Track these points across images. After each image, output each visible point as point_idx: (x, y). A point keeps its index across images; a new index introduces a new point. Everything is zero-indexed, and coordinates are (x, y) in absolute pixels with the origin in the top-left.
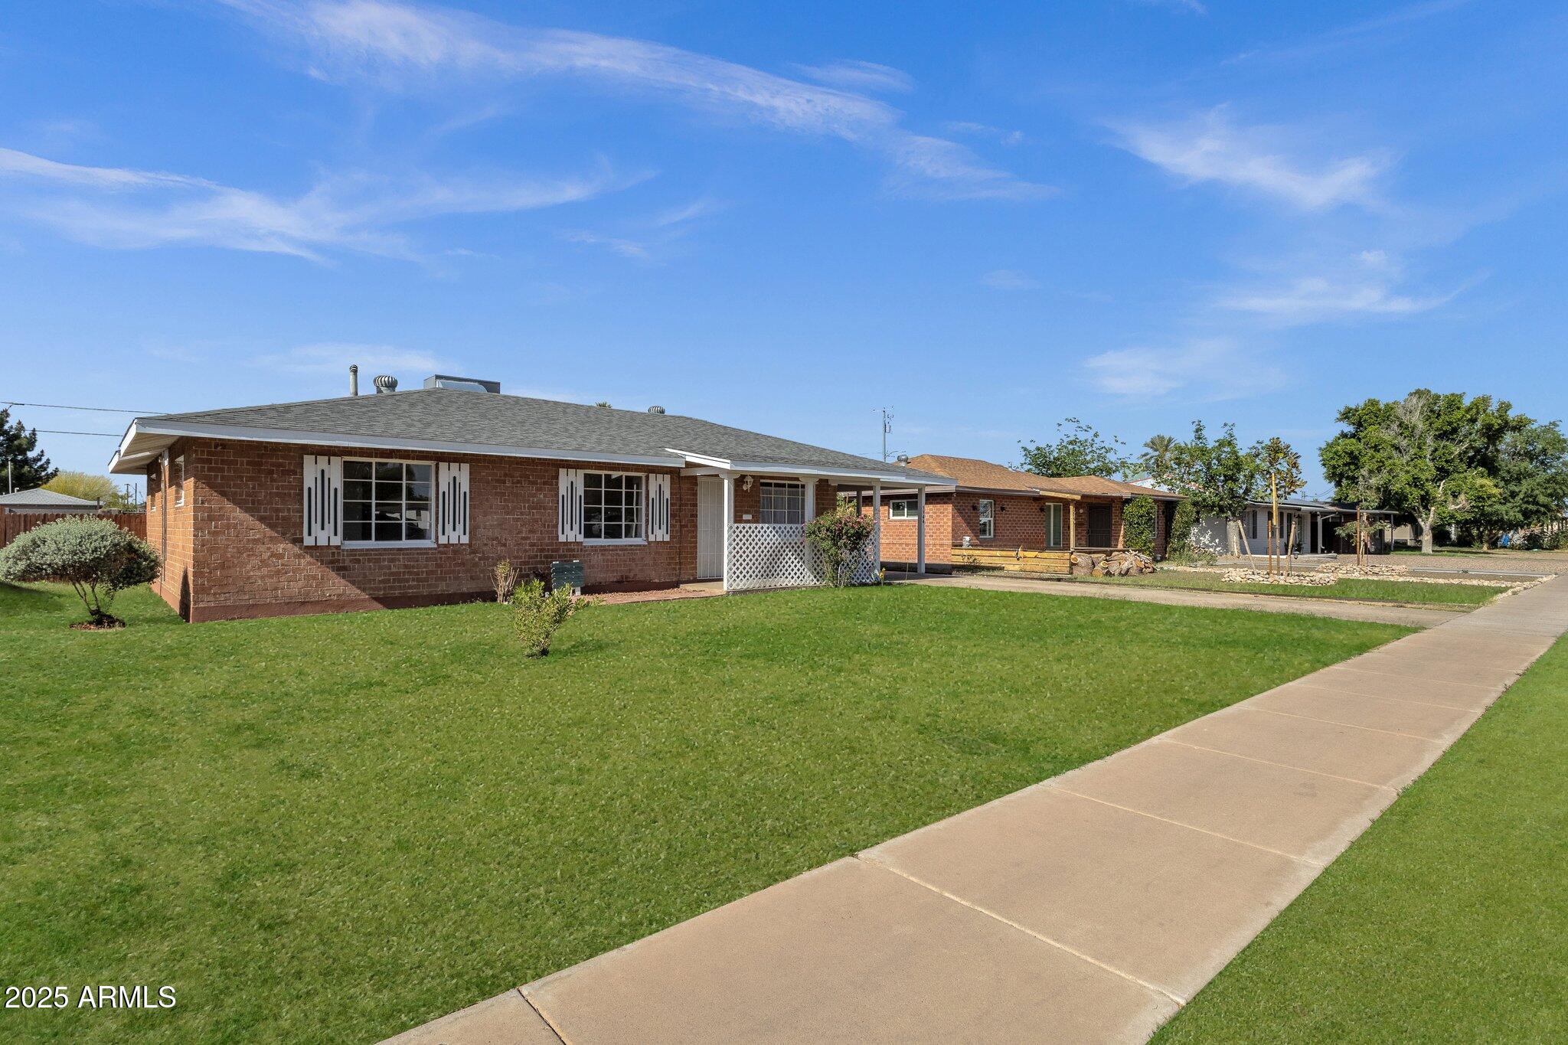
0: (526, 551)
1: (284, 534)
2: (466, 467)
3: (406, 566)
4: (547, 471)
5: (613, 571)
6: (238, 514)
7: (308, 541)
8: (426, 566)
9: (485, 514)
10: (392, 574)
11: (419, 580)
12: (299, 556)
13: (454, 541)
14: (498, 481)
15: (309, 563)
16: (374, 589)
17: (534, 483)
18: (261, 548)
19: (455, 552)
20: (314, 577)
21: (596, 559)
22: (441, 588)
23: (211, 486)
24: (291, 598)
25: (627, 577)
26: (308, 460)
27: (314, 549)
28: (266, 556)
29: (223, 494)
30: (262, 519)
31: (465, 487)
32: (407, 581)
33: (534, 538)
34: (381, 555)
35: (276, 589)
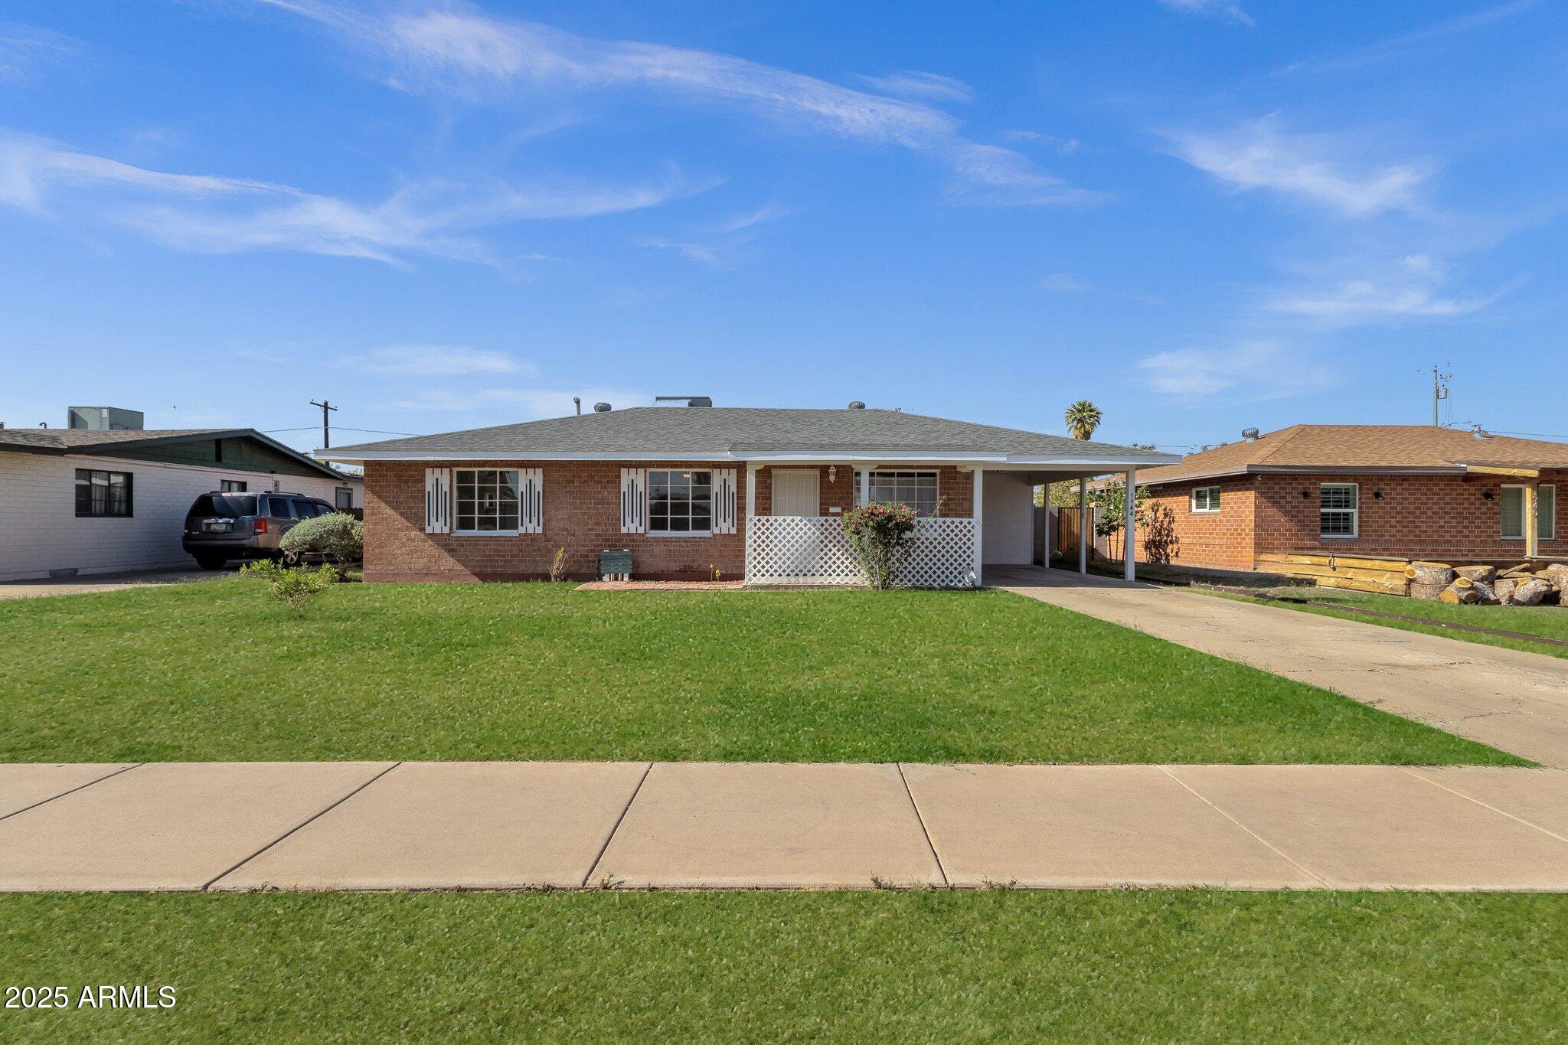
0: (592, 540)
1: (415, 525)
2: (540, 471)
3: (496, 550)
4: (611, 472)
5: (676, 561)
6: (389, 511)
7: (429, 530)
8: (511, 550)
9: (557, 509)
10: (486, 556)
11: (505, 561)
12: (424, 541)
13: (530, 531)
14: (568, 482)
15: (431, 546)
16: (474, 566)
17: (599, 482)
18: (402, 534)
19: (533, 540)
20: (434, 556)
21: (659, 549)
22: (522, 568)
23: (373, 492)
24: (419, 570)
25: (690, 567)
26: (428, 471)
27: (432, 535)
28: (404, 540)
29: (380, 497)
30: (402, 514)
31: (539, 488)
32: (497, 561)
33: (599, 529)
34: (477, 541)
35: (410, 563)
